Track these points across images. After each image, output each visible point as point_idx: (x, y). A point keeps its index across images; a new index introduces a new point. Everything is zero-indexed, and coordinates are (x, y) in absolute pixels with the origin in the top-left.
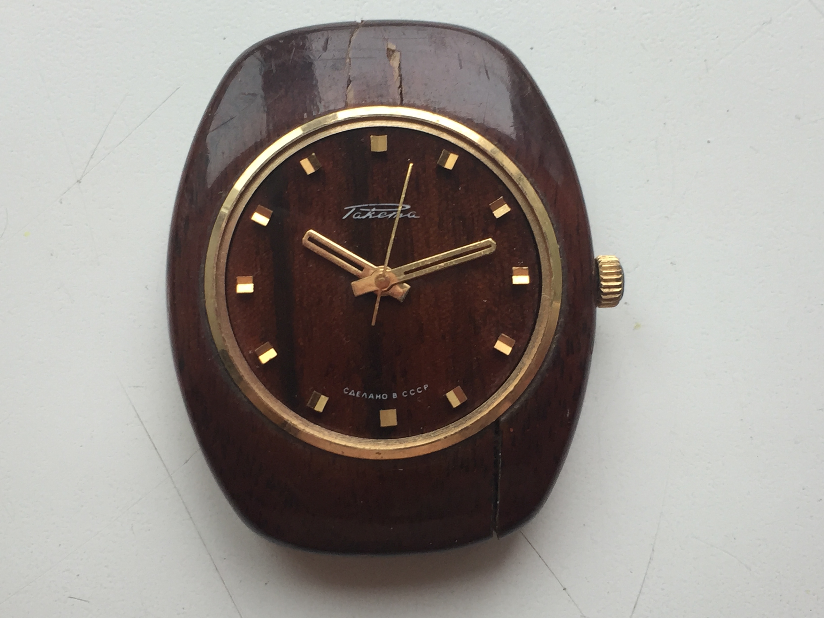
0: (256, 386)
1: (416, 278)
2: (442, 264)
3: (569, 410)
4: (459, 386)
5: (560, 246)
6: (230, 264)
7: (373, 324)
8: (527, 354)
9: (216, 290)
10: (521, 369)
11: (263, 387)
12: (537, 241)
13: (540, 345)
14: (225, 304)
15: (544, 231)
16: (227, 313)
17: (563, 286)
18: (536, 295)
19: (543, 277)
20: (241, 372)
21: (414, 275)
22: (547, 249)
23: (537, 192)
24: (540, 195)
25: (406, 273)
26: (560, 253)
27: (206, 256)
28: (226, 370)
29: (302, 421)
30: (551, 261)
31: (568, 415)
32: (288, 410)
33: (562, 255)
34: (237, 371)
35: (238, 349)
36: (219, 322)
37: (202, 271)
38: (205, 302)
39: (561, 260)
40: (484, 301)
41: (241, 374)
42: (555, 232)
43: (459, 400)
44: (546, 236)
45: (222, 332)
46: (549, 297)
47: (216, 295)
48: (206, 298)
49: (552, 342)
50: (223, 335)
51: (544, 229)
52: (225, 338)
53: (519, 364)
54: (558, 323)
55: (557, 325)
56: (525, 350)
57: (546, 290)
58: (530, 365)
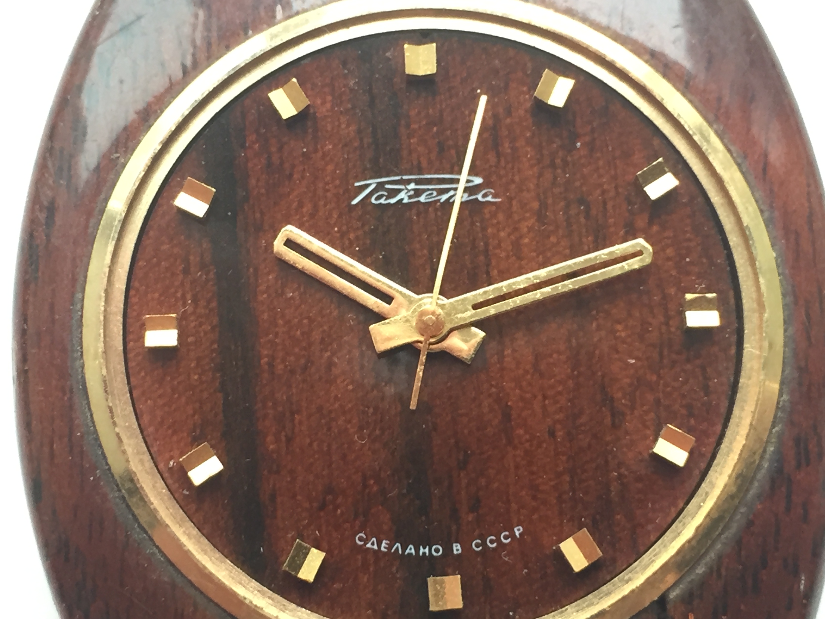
0: (182, 530)
1: (497, 317)
2: (547, 290)
3: (803, 578)
4: (585, 529)
5: (776, 254)
6: (132, 293)
7: (413, 406)
8: (718, 464)
9: (105, 342)
10: (707, 494)
11: (195, 531)
12: (731, 244)
13: (744, 446)
14: (123, 369)
15: (745, 225)
16: (127, 388)
17: (785, 331)
18: (733, 351)
19: (746, 314)
20: (152, 504)
21: (492, 310)
22: (752, 260)
23: (729, 150)
24: (735, 155)
25: (476, 307)
26: (778, 266)
27: (86, 277)
28: (123, 498)
29: (273, 600)
30: (762, 280)
31: (802, 587)
32: (245, 578)
33: (780, 271)
34: (143, 500)
35: (147, 457)
36: (111, 405)
37: (79, 306)
38: (83, 367)
39: (780, 280)
40: (629, 361)
41: (152, 507)
42: (767, 226)
43: (586, 557)
44: (750, 233)
45: (114, 424)
46: (758, 352)
47: (105, 352)
48: (85, 357)
49: (767, 442)
50: (117, 430)
51: (746, 220)
52: (121, 434)
53: (703, 485)
54: (778, 403)
55: (777, 408)
56: (713, 457)
57: (753, 338)
58: (726, 486)
